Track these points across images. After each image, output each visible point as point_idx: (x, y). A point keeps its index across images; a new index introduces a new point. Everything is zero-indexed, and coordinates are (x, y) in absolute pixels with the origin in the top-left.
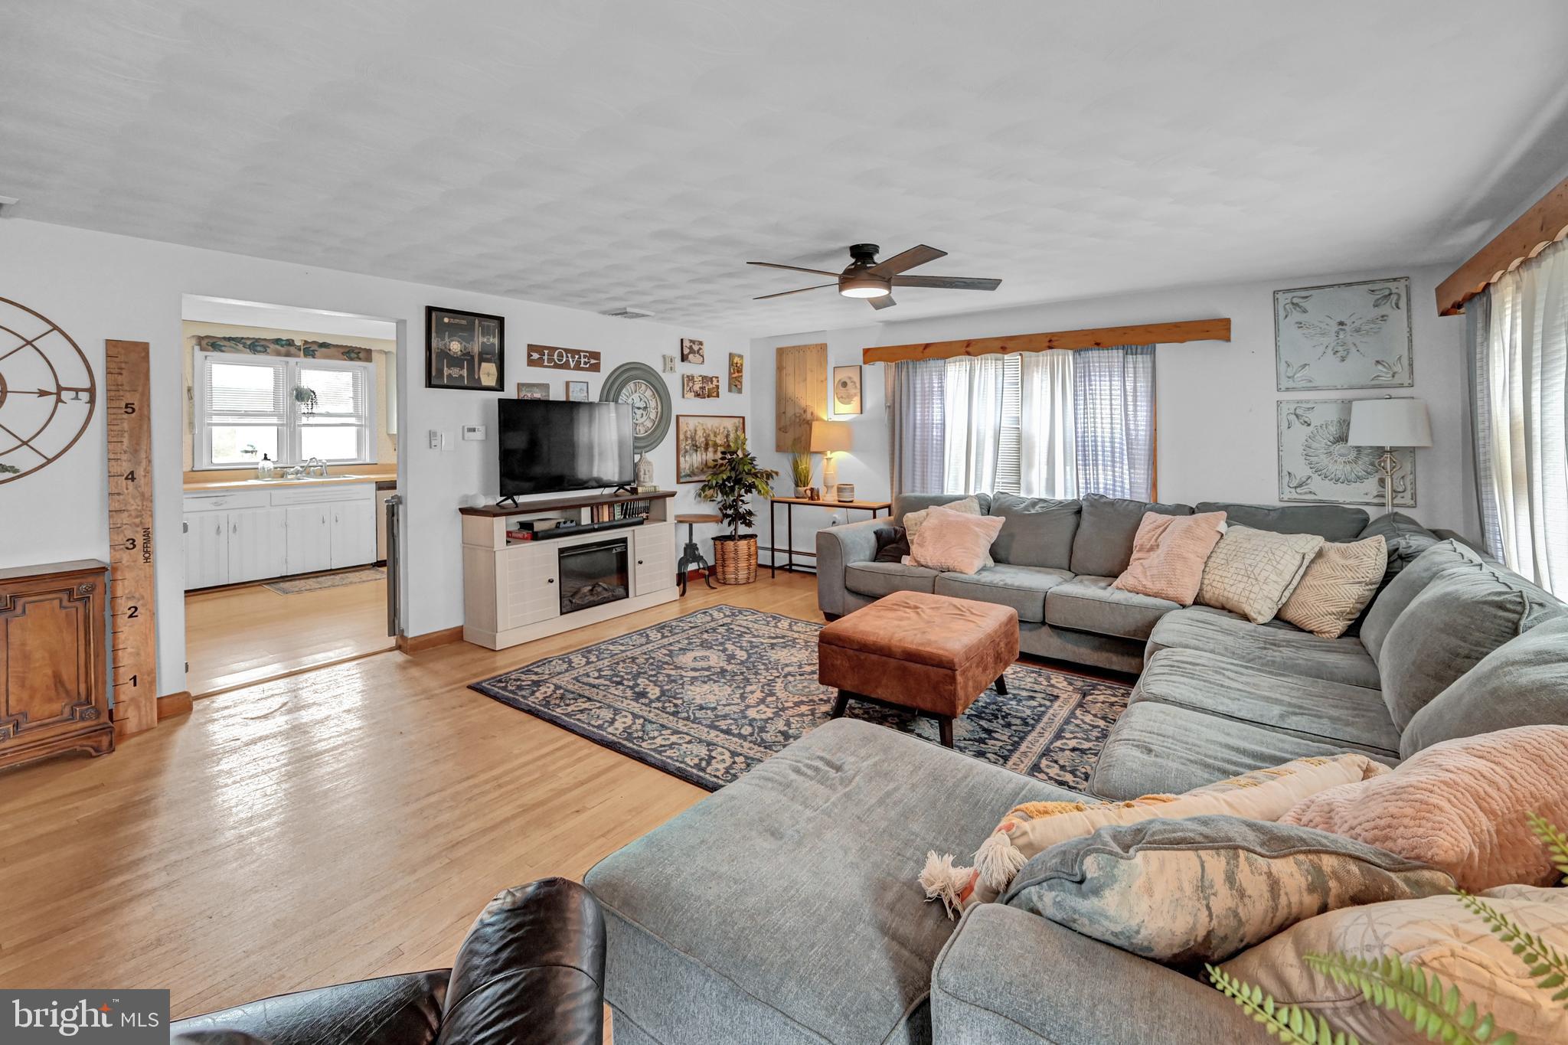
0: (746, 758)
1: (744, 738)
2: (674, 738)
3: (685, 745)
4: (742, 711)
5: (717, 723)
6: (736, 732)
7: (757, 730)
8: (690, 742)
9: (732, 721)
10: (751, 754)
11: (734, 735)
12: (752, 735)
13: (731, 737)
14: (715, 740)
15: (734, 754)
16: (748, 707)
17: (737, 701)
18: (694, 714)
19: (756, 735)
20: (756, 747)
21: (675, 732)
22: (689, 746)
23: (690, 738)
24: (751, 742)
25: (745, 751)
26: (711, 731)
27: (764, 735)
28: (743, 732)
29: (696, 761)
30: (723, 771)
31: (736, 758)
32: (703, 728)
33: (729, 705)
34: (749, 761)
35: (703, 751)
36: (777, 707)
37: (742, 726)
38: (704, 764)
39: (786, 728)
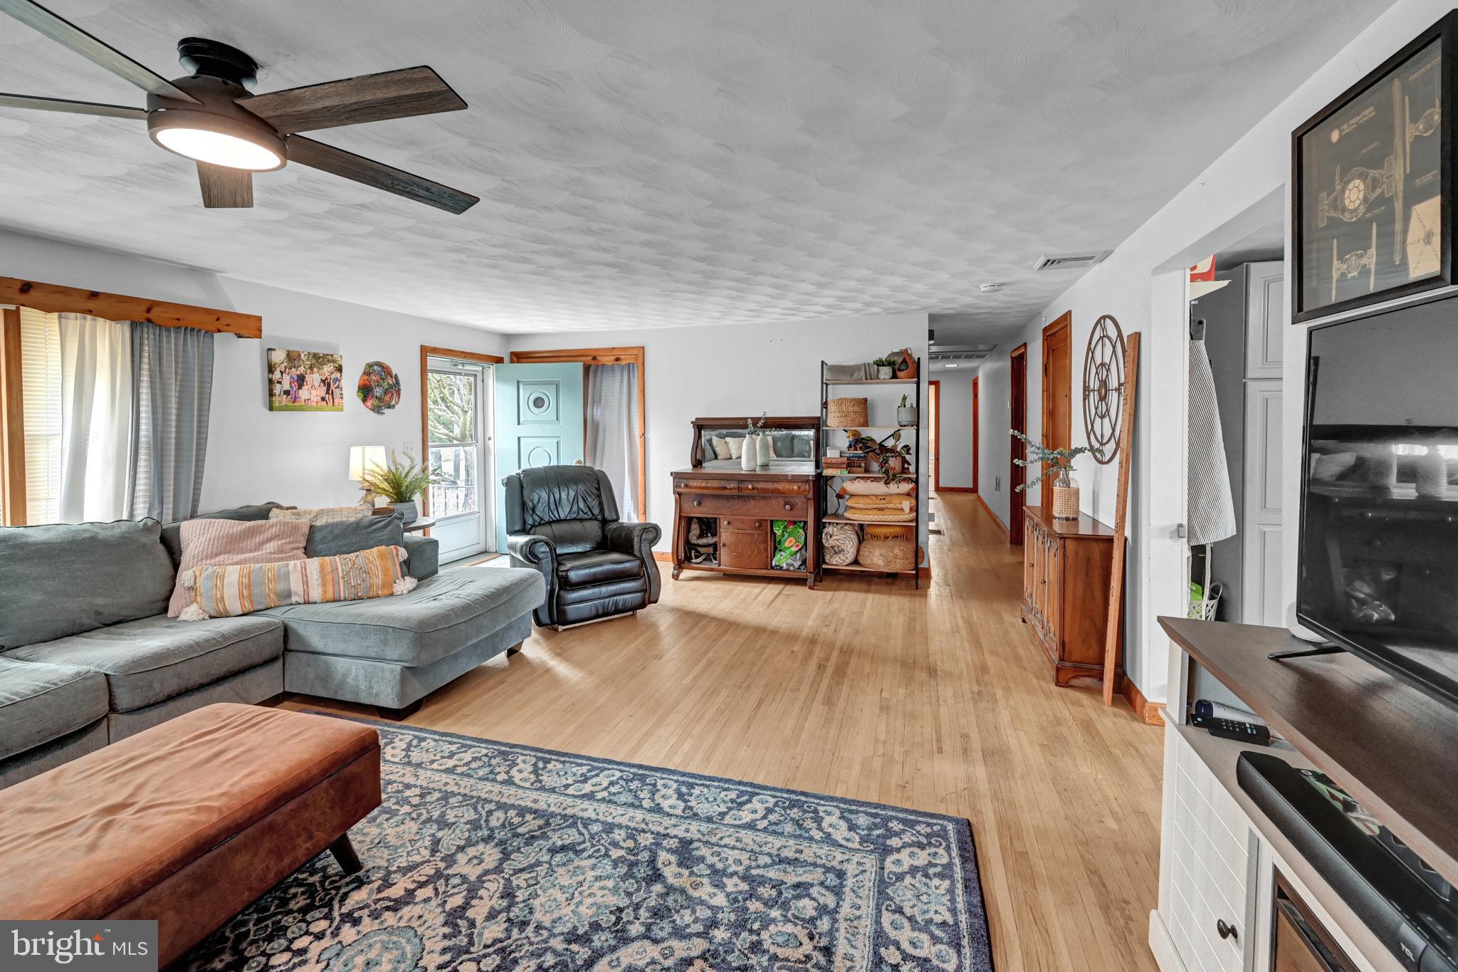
0: (494, 780)
1: (501, 806)
2: (587, 788)
3: (570, 781)
4: (506, 856)
5: (541, 822)
6: (512, 813)
7: (482, 822)
8: (567, 786)
9: (520, 830)
10: (489, 786)
11: (513, 806)
12: (490, 813)
13: (517, 803)
14: (535, 795)
15: (509, 782)
16: (498, 870)
17: (519, 880)
18: (581, 834)
19: (484, 814)
20: (484, 796)
21: (590, 796)
22: (565, 782)
23: (567, 792)
24: (491, 801)
25: (497, 788)
26: (545, 807)
27: (473, 816)
28: (500, 814)
29: (550, 766)
30: (519, 761)
31: (506, 778)
32: (558, 811)
33: (531, 867)
34: (491, 776)
35: (548, 780)
36: (447, 878)
37: (503, 826)
38: (541, 765)
39: (440, 834)
